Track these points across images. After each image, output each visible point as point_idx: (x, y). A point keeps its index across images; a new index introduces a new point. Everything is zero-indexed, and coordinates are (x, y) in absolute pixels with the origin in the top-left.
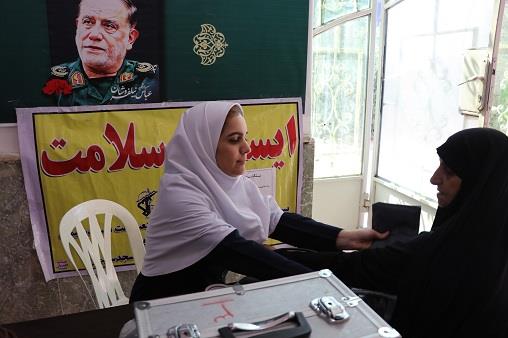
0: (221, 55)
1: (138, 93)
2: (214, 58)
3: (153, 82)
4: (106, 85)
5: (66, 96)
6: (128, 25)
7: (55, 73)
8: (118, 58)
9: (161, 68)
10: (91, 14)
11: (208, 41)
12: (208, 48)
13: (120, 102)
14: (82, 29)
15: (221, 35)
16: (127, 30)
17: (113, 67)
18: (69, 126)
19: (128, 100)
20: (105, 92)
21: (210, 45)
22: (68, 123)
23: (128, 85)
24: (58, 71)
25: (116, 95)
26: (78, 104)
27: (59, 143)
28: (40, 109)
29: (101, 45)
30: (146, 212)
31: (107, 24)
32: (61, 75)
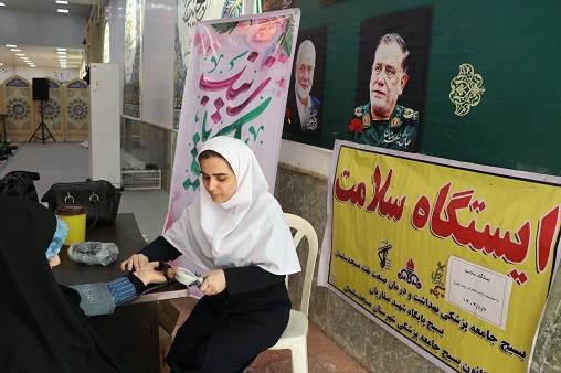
0: (476, 103)
2: (469, 107)
3: (413, 129)
4: (382, 128)
5: (360, 134)
6: (402, 70)
7: (357, 114)
8: (392, 103)
9: (421, 116)
10: (381, 61)
11: (465, 85)
12: (464, 94)
13: (388, 146)
15: (479, 76)
16: (400, 74)
17: (388, 111)
18: (357, 161)
20: (380, 134)
21: (467, 90)
22: (357, 159)
23: (396, 130)
24: (358, 111)
25: (387, 138)
26: (364, 143)
27: (347, 174)
28: (345, 143)
29: (384, 89)
30: (383, 263)
31: (389, 69)
32: (359, 115)
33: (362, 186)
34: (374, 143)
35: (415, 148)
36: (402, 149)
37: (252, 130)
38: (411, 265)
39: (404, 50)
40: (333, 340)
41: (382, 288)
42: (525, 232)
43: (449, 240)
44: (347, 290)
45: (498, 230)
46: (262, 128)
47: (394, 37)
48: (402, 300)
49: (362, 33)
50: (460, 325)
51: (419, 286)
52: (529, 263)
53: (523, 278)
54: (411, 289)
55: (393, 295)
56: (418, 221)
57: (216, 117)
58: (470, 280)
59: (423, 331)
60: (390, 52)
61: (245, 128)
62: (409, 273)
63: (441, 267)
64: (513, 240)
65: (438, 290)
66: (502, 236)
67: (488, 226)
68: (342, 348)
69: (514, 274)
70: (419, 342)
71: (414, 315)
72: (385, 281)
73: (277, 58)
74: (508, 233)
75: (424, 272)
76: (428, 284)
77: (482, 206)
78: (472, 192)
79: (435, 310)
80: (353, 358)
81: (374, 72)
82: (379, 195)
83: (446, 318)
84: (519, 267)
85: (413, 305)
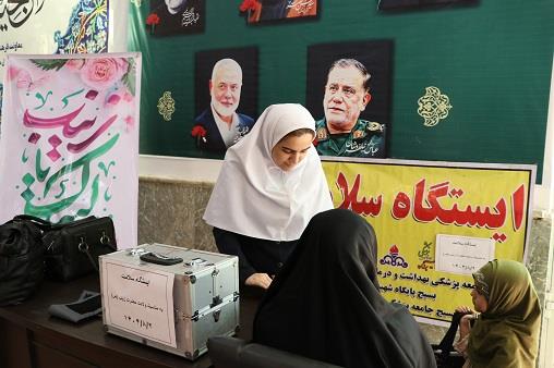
0: (444, 117)
1: (367, 148)
2: (437, 119)
3: (380, 140)
6: (363, 90)
8: (354, 118)
9: (388, 128)
10: (336, 82)
11: (432, 103)
12: (432, 110)
13: (352, 155)
14: (328, 94)
15: (446, 96)
16: (362, 94)
17: (349, 125)
19: (358, 154)
20: (341, 146)
21: (434, 107)
23: (359, 141)
25: (350, 149)
29: (342, 106)
31: (347, 89)
34: (333, 154)
37: (101, 165)
38: (394, 250)
39: (365, 73)
42: (501, 205)
43: (435, 223)
45: (478, 208)
47: (352, 61)
48: (387, 282)
50: (452, 286)
51: (406, 265)
52: (508, 226)
53: (503, 237)
54: (396, 270)
56: (400, 213)
57: (54, 155)
59: (413, 302)
60: (349, 74)
61: (93, 164)
62: (393, 257)
63: (428, 245)
64: (492, 212)
66: (483, 211)
67: (469, 207)
69: (496, 236)
71: (402, 291)
74: (487, 209)
75: (409, 254)
76: (414, 261)
77: (460, 193)
78: (447, 183)
79: (425, 281)
81: (329, 91)
82: (350, 198)
83: (437, 284)
84: (499, 231)
85: (400, 283)
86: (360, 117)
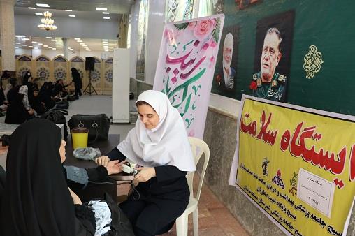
0: (318, 71)
1: (277, 94)
2: (314, 73)
3: (283, 88)
4: (267, 87)
5: (255, 91)
6: (278, 50)
7: (254, 78)
8: (272, 71)
9: (288, 79)
10: (267, 45)
11: (312, 59)
12: (311, 65)
15: (320, 54)
16: (277, 53)
17: (270, 76)
18: (253, 108)
21: (313, 62)
22: (254, 106)
23: (275, 88)
25: (270, 94)
26: (257, 96)
27: (247, 115)
28: (247, 96)
29: (268, 63)
30: (264, 172)
31: (272, 50)
32: (255, 79)
33: (255, 123)
34: (263, 97)
35: (284, 100)
36: (277, 100)
37: (194, 87)
38: (279, 173)
39: (280, 38)
40: (237, 220)
41: (264, 188)
42: (343, 154)
43: (300, 158)
44: (246, 189)
45: (327, 152)
46: (200, 87)
47: (274, 30)
48: (273, 196)
49: (257, 28)
50: (305, 214)
51: (283, 187)
52: (345, 175)
53: (341, 184)
54: (279, 188)
55: (269, 192)
56: (284, 146)
57: (174, 80)
58: (310, 184)
59: (284, 216)
60: (272, 39)
61: (190, 86)
62: (278, 179)
63: (296, 175)
64: (336, 159)
65: (293, 190)
66: (329, 157)
67: (322, 150)
68: (242, 225)
69: (336, 181)
70: (283, 223)
71: (280, 205)
72: (265, 183)
73: (210, 44)
74: (333, 154)
75: (286, 179)
76: (288, 186)
77: (320, 137)
78: (314, 128)
79: (292, 203)
80: (247, 232)
81: (263, 52)
82: (263, 130)
83: (297, 208)
84: (339, 177)
85: (279, 199)
86: (276, 71)
